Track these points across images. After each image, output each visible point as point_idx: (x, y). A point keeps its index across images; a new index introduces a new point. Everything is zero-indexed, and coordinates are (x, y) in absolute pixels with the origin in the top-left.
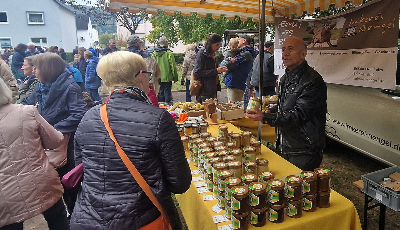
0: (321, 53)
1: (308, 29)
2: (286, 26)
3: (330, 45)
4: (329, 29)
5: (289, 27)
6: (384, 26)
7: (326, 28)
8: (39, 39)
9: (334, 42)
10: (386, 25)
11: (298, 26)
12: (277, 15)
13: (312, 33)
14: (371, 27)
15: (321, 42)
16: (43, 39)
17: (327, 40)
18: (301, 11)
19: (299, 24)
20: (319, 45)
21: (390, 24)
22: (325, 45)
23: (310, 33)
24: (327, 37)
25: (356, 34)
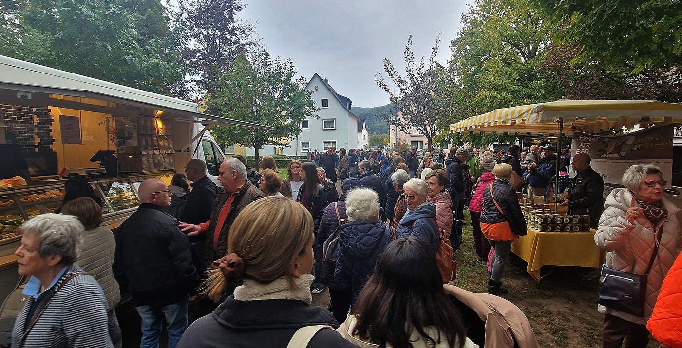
0: (612, 162)
1: (604, 142)
2: (584, 139)
3: (620, 155)
4: (621, 144)
5: (587, 141)
6: (663, 144)
7: (619, 143)
8: (330, 142)
9: (623, 154)
10: (664, 143)
11: (595, 140)
12: (577, 131)
13: (607, 146)
14: (653, 144)
15: (613, 154)
16: (333, 142)
17: (618, 152)
18: (598, 129)
19: (596, 138)
20: (611, 155)
21: (667, 143)
22: (616, 155)
23: (605, 146)
24: (618, 150)
25: (640, 148)
